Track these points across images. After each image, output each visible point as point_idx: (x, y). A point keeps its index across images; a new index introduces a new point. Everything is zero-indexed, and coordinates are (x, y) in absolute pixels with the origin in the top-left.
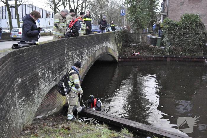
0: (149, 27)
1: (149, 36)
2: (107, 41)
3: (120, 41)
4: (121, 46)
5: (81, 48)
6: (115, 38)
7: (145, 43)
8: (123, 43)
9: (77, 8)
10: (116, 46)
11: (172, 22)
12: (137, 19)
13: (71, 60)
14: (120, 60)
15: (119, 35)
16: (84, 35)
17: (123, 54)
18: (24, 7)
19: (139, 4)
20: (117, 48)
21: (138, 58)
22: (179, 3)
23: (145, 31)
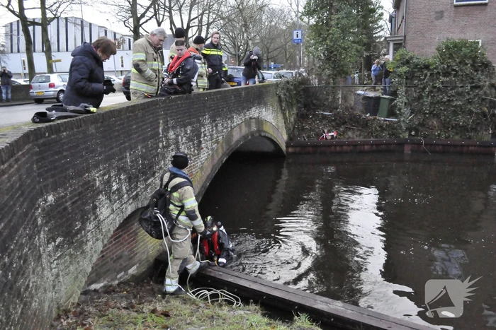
0: (360, 72)
1: (359, 92)
2: (259, 104)
3: (290, 105)
4: (294, 116)
5: (199, 121)
6: (280, 97)
7: (352, 108)
8: (299, 109)
9: (189, 27)
10: (280, 117)
11: (415, 60)
12: (332, 52)
13: (172, 150)
14: (291, 150)
15: (288, 90)
16: (204, 89)
17: (299, 136)
18: (62, 23)
19: (337, 17)
20: (283, 121)
21: (335, 146)
22: (432, 14)
23: (350, 81)
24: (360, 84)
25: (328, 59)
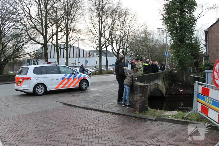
0: (193, 67)
1: (192, 76)
3: (166, 80)
4: (168, 84)
6: (163, 77)
7: (189, 81)
8: (169, 81)
9: (119, 49)
10: (163, 84)
11: (211, 65)
12: (181, 62)
14: (167, 96)
15: (166, 75)
16: (142, 74)
17: (170, 91)
19: (182, 50)
20: (164, 85)
21: (183, 95)
22: (218, 47)
23: (188, 72)
24: (193, 73)
25: (179, 64)
